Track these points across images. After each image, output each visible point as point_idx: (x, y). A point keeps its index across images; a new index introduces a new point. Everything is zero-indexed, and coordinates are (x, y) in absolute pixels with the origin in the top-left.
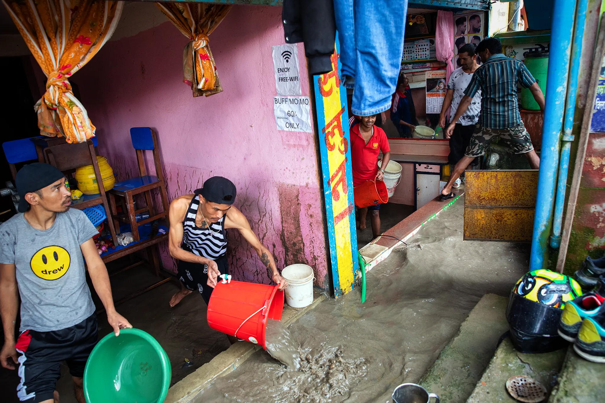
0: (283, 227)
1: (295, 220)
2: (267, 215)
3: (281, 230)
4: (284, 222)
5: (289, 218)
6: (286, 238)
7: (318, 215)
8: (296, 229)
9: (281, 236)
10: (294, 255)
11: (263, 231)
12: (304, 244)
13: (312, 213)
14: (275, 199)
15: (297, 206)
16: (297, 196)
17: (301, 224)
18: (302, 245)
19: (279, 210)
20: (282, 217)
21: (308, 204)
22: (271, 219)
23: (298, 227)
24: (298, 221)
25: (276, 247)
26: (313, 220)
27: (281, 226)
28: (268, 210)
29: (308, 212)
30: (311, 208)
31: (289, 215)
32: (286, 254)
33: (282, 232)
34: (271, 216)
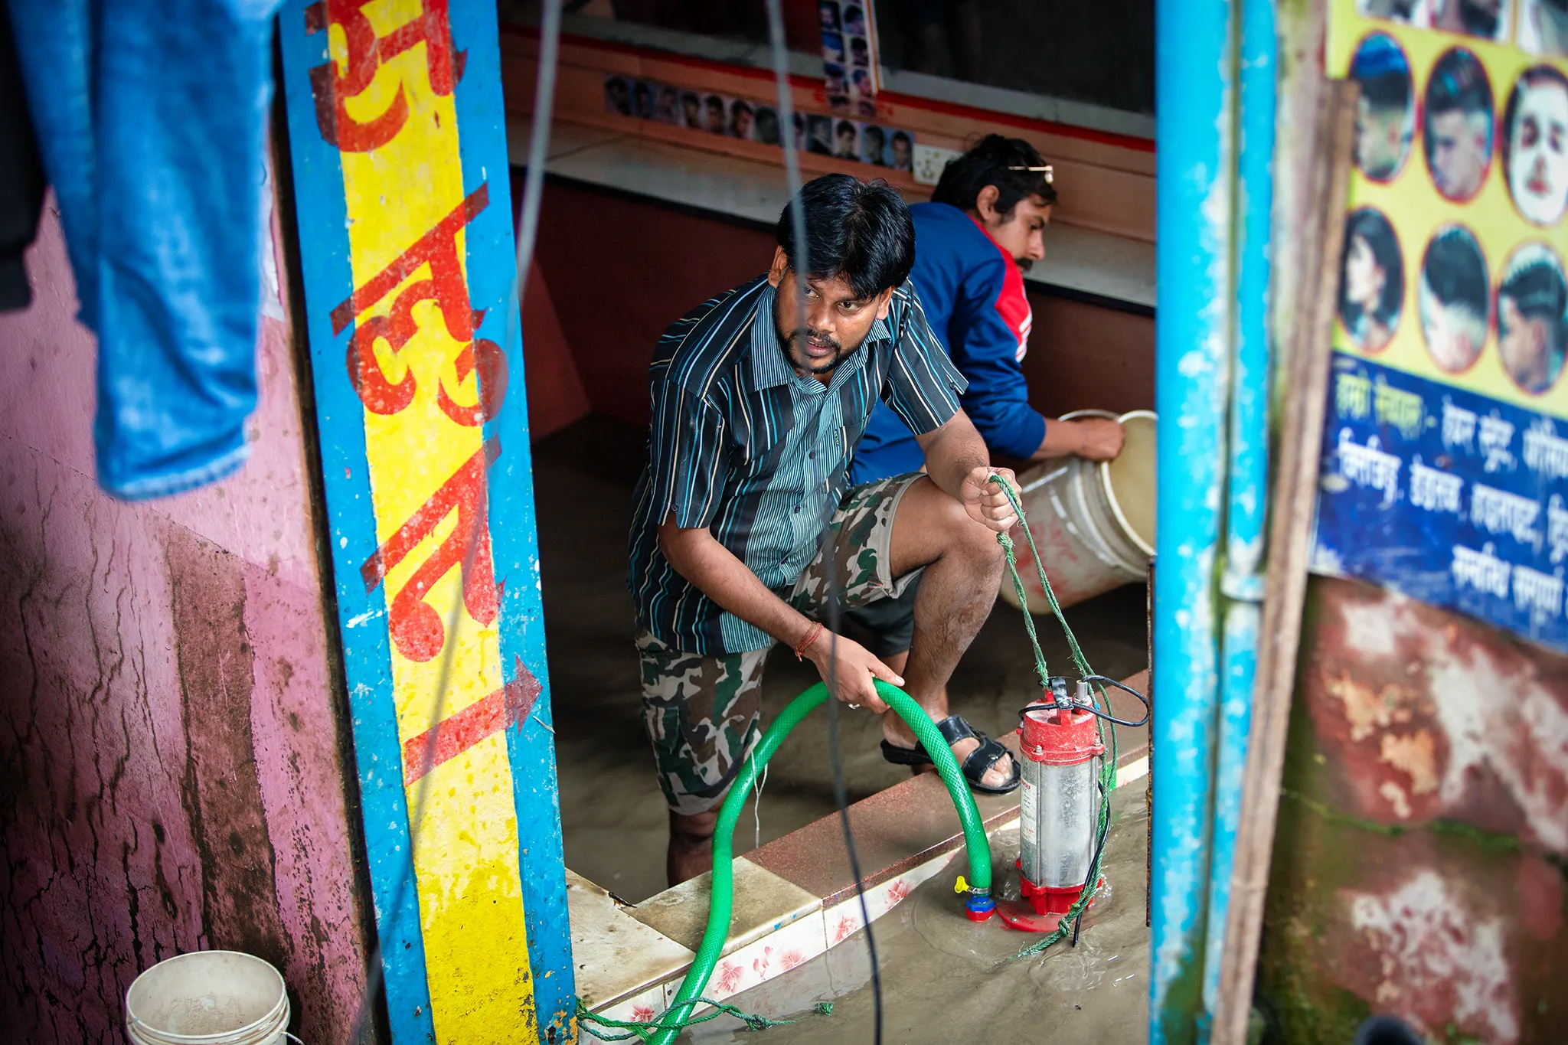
0: (189, 743)
1: (234, 724)
2: (126, 668)
3: (183, 758)
4: (194, 723)
5: (213, 706)
6: (203, 805)
7: (320, 723)
8: (240, 768)
9: (185, 789)
10: (236, 894)
11: (112, 744)
12: (272, 850)
13: (296, 709)
14: (155, 599)
15: (241, 659)
16: (239, 609)
17: (259, 752)
18: (266, 856)
19: (172, 654)
20: (186, 695)
21: (281, 661)
22: (141, 691)
23: (247, 762)
24: (248, 732)
25: (168, 838)
26: (302, 742)
27: (181, 738)
28: (130, 643)
29: (284, 700)
30: (291, 681)
31: (210, 692)
32: (208, 887)
33: (188, 772)
34: (141, 679)
